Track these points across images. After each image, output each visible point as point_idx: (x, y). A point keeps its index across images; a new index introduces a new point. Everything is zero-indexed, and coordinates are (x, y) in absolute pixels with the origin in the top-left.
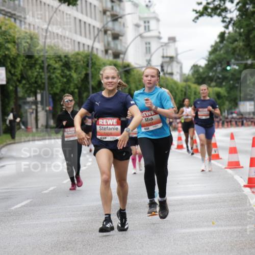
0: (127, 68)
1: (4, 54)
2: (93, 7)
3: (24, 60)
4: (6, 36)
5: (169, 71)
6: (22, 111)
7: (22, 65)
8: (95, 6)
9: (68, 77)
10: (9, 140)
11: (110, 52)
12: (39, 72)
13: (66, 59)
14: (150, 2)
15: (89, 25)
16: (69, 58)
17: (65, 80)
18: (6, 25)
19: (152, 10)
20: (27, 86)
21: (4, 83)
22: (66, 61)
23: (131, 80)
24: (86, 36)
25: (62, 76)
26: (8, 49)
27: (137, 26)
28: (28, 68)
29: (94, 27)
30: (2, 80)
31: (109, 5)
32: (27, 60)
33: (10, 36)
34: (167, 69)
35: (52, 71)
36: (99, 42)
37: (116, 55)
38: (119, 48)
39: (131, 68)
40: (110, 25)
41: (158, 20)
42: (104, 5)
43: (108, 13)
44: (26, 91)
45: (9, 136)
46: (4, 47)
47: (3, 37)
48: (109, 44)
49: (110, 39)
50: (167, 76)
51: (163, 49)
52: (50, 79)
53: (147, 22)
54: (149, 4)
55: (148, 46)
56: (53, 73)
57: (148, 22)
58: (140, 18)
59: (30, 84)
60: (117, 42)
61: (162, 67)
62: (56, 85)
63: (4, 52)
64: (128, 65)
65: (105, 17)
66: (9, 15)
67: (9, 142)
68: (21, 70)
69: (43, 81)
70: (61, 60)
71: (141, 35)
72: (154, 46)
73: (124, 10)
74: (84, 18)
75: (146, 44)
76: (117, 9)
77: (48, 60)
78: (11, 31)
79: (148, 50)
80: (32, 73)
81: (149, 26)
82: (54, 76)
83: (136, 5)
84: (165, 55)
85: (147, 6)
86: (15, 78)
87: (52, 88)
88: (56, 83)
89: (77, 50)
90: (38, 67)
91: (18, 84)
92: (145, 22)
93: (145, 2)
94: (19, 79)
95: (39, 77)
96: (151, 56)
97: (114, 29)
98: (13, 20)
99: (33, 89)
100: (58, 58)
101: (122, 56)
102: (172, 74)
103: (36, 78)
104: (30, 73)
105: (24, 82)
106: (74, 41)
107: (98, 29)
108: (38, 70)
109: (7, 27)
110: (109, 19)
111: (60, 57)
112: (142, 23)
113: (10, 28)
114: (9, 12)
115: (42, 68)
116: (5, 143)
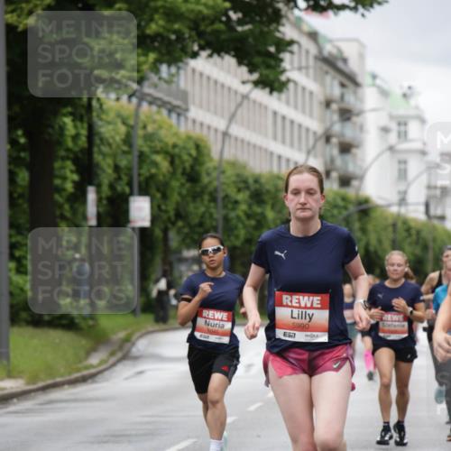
0: (364, 207)
1: (148, 174)
2: (307, 95)
3: (182, 185)
4: (152, 141)
5: (439, 212)
6: (176, 274)
7: (180, 194)
8: (311, 93)
9: (258, 218)
10: (151, 325)
11: (334, 175)
12: (208, 208)
13: (257, 186)
14: (410, 88)
15: (300, 126)
16: (261, 184)
17: (253, 222)
18: (154, 122)
19: (413, 102)
20: (186, 230)
21: (147, 224)
22: (256, 190)
23: (370, 227)
24: (292, 145)
25: (249, 216)
26: (155, 164)
27: (385, 130)
28: (189, 199)
29: (308, 130)
30: (143, 220)
31: (337, 91)
32: (188, 185)
33: (160, 141)
34: (436, 209)
35: (230, 206)
36: (315, 156)
37: (345, 181)
38: (351, 168)
39: (370, 205)
40: (337, 128)
41: (423, 121)
42: (328, 91)
43: (334, 106)
44: (183, 240)
45: (150, 317)
46: (148, 161)
47: (149, 143)
48: (332, 161)
49: (335, 151)
50: (436, 222)
51: (430, 175)
52: (226, 219)
53: (402, 123)
54: (408, 92)
55: (402, 166)
56: (234, 209)
57: (406, 124)
58: (391, 117)
59: (191, 227)
60: (348, 157)
61: (427, 206)
62: (236, 232)
63: (149, 170)
64: (367, 201)
65: (328, 113)
66: (159, 103)
67: (150, 329)
68: (178, 204)
69: (214, 223)
70: (247, 188)
71: (391, 149)
72: (414, 167)
73: (362, 100)
74: (291, 113)
75: (400, 162)
76: (351, 100)
77: (225, 187)
78: (163, 133)
79: (402, 174)
80: (196, 208)
81: (406, 132)
82: (232, 215)
83: (384, 93)
84: (433, 183)
85: (405, 95)
86: (165, 216)
87: (229, 236)
88: (236, 228)
89: (275, 170)
90: (206, 197)
91: (170, 225)
92: (399, 124)
93: (401, 87)
94: (173, 218)
95: (207, 215)
96: (409, 185)
97: (342, 135)
98: (164, 112)
99: (196, 237)
100: (243, 183)
101: (355, 183)
102: (442, 218)
103: (202, 217)
104: (191, 207)
105: (180, 224)
106: (272, 154)
107: (315, 133)
108: (206, 202)
109: (155, 126)
110: (336, 117)
111: (245, 182)
112: (393, 126)
113: (160, 127)
114: (160, 99)
115: (213, 199)
116: (144, 331)
